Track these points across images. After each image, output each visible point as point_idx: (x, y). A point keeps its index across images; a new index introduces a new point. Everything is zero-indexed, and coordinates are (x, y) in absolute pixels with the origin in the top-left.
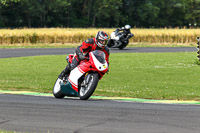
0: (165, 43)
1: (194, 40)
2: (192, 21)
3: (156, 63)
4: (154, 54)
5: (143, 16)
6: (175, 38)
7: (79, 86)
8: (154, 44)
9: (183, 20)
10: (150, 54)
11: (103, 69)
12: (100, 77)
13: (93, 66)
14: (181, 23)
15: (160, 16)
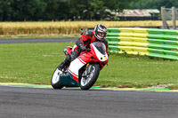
0: (52, 35)
1: (78, 32)
2: (76, 14)
3: (45, 52)
4: (42, 44)
5: (32, 11)
6: (61, 30)
7: (80, 77)
8: (42, 36)
9: (68, 14)
10: (38, 44)
11: (104, 60)
12: (101, 68)
13: (94, 57)
14: (66, 16)
15: (48, 10)
